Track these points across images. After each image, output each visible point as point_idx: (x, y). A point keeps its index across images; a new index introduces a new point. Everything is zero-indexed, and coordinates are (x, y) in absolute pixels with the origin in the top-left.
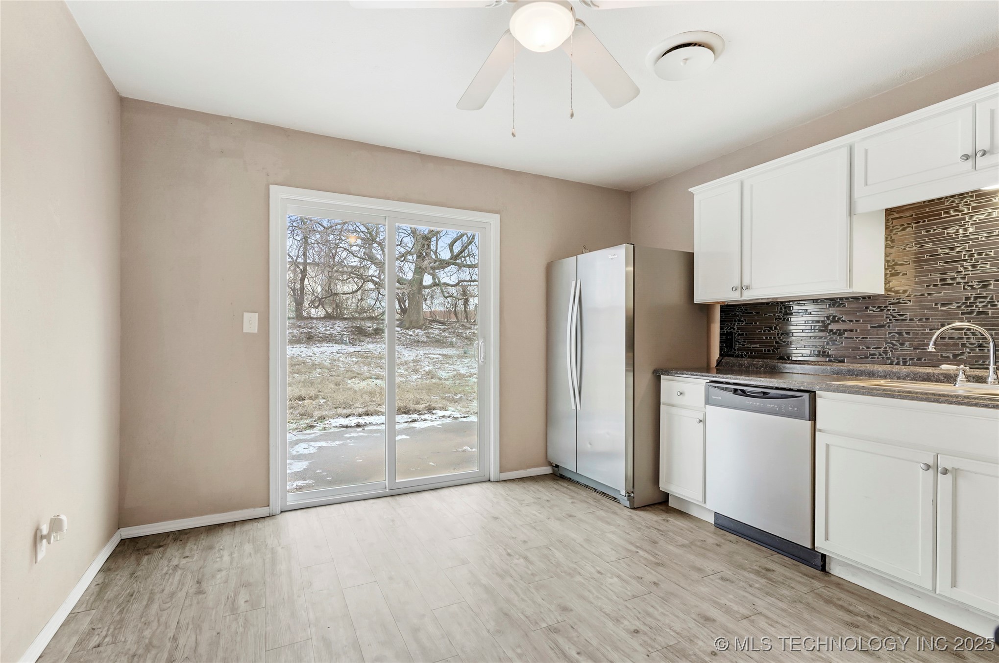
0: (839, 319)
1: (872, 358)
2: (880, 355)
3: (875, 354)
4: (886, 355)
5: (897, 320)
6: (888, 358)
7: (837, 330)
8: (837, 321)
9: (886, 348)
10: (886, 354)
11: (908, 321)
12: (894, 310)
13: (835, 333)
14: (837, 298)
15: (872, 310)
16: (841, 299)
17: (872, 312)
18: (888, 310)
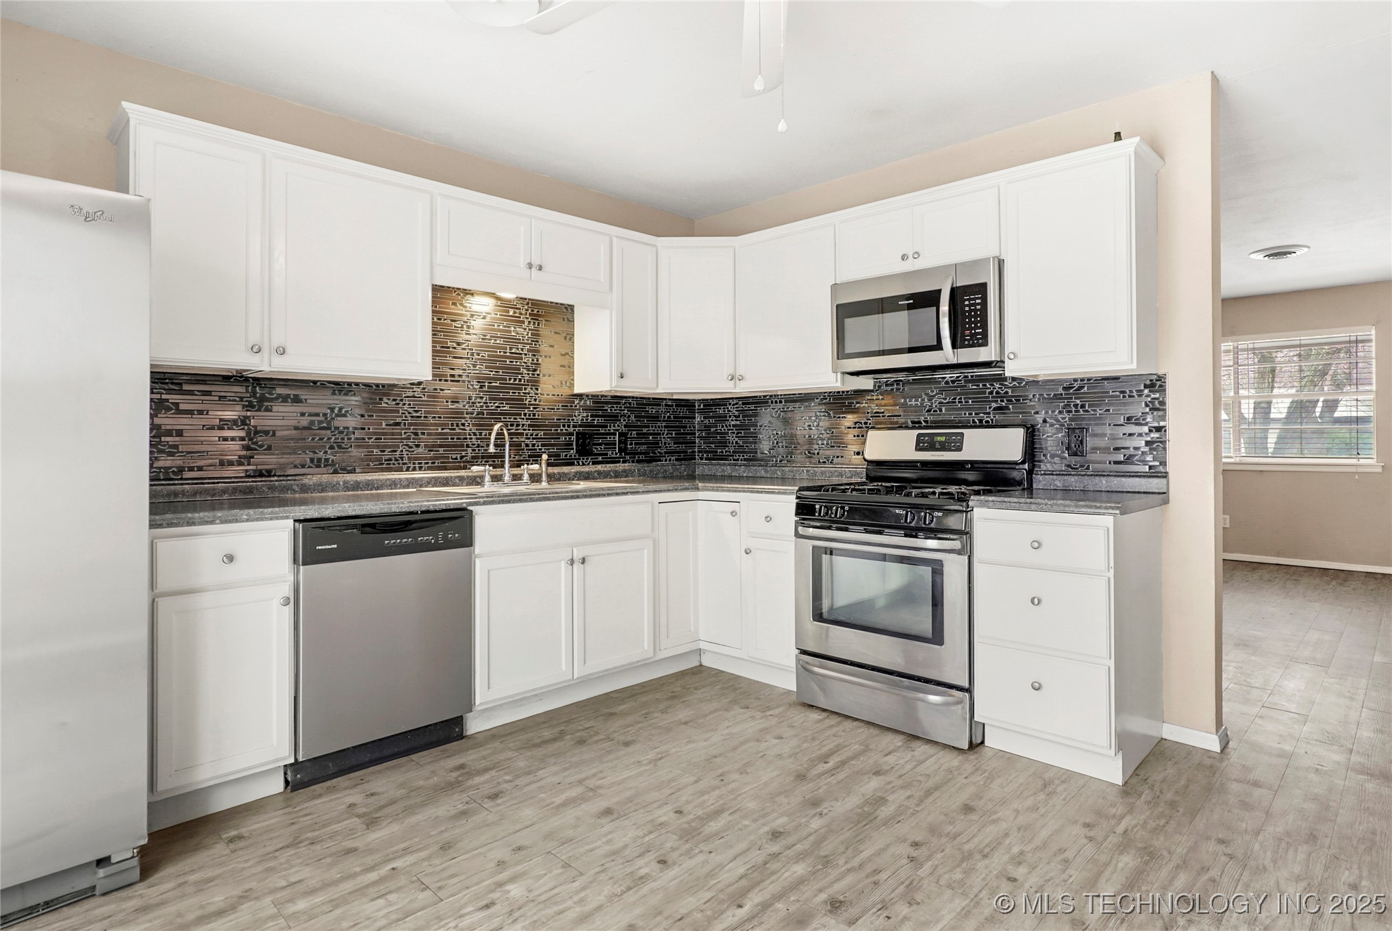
0: (347, 412)
1: (388, 464)
2: (396, 460)
3: (390, 460)
4: (402, 460)
5: (412, 417)
6: (404, 464)
7: (345, 428)
8: (345, 416)
9: (402, 451)
10: (402, 458)
11: (422, 418)
12: (410, 404)
13: (341, 432)
14: (344, 383)
15: (386, 403)
16: (350, 384)
17: (386, 405)
18: (404, 404)
